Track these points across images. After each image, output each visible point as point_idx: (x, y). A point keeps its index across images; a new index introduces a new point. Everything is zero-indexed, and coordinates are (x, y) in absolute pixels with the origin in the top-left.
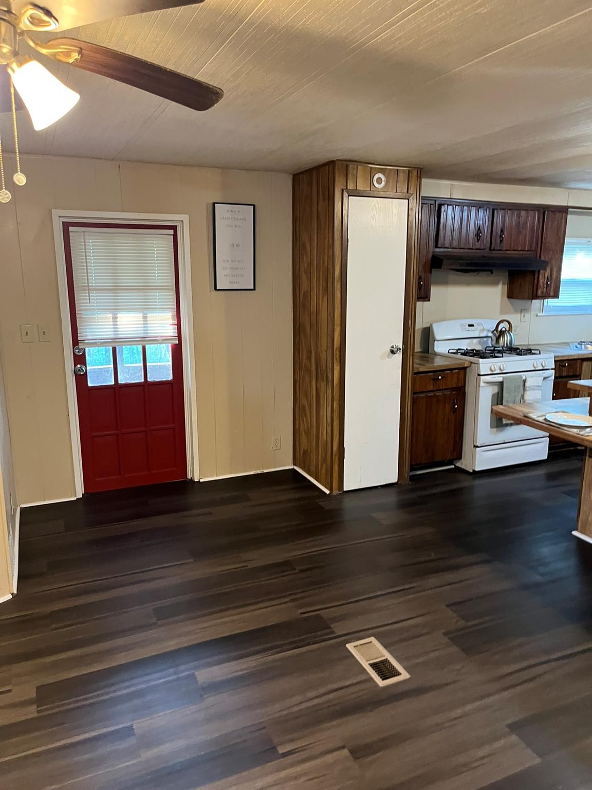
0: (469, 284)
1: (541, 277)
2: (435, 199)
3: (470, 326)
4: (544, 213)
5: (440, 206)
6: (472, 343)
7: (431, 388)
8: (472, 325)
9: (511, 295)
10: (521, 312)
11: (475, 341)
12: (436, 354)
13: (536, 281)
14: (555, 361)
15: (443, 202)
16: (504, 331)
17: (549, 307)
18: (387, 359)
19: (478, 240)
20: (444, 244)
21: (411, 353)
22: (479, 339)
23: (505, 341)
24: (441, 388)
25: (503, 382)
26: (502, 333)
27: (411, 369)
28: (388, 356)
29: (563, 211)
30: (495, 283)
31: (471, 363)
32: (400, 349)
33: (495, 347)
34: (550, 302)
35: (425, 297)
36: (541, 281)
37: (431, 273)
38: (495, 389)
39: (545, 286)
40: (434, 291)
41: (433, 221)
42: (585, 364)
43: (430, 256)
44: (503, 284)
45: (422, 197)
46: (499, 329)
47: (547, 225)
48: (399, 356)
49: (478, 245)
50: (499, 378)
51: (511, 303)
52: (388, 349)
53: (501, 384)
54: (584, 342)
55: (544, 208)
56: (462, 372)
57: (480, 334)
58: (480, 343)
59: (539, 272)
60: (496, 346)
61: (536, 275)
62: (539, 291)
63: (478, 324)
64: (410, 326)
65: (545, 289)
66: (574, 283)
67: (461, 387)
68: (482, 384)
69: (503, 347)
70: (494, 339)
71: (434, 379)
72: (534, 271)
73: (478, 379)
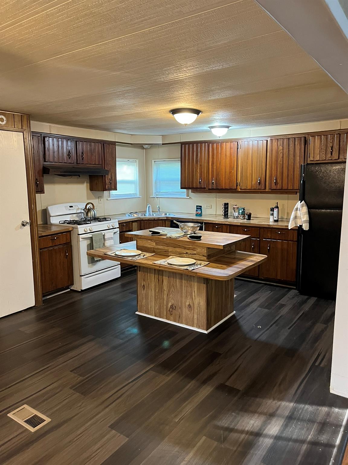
0: (67, 183)
1: (106, 179)
2: (41, 134)
3: (70, 207)
4: (104, 144)
5: (44, 138)
7: (51, 245)
8: (72, 207)
9: (92, 189)
10: (98, 198)
11: (74, 215)
12: (52, 225)
13: (104, 181)
14: (119, 223)
15: (46, 136)
16: (90, 209)
17: (113, 195)
18: (20, 229)
19: (69, 158)
20: (49, 160)
21: (36, 225)
22: (77, 214)
23: (91, 214)
24: (57, 244)
25: (92, 237)
26: (89, 210)
27: (36, 234)
28: (21, 228)
29: (114, 144)
30: (82, 183)
31: (73, 228)
32: (28, 223)
33: (86, 218)
34: (113, 192)
35: (42, 191)
36: (107, 181)
37: (43, 177)
38: (88, 242)
39: (109, 183)
40: (46, 187)
41: (41, 146)
42: (134, 224)
43: (42, 167)
44: (87, 183)
45: (32, 131)
46: (87, 208)
47: (106, 150)
48: (28, 228)
49: (70, 161)
50: (90, 235)
51: (92, 193)
52: (20, 223)
53: (91, 238)
54: (132, 213)
55: (103, 142)
56: (68, 234)
57: (77, 211)
58: (77, 216)
59: (105, 176)
60: (86, 217)
61: (104, 178)
62: (107, 186)
63: (75, 206)
64: (33, 209)
65: (109, 185)
67: (69, 242)
68: (81, 240)
69: (90, 218)
70: (85, 214)
71: (52, 239)
72: (103, 176)
73: (78, 237)
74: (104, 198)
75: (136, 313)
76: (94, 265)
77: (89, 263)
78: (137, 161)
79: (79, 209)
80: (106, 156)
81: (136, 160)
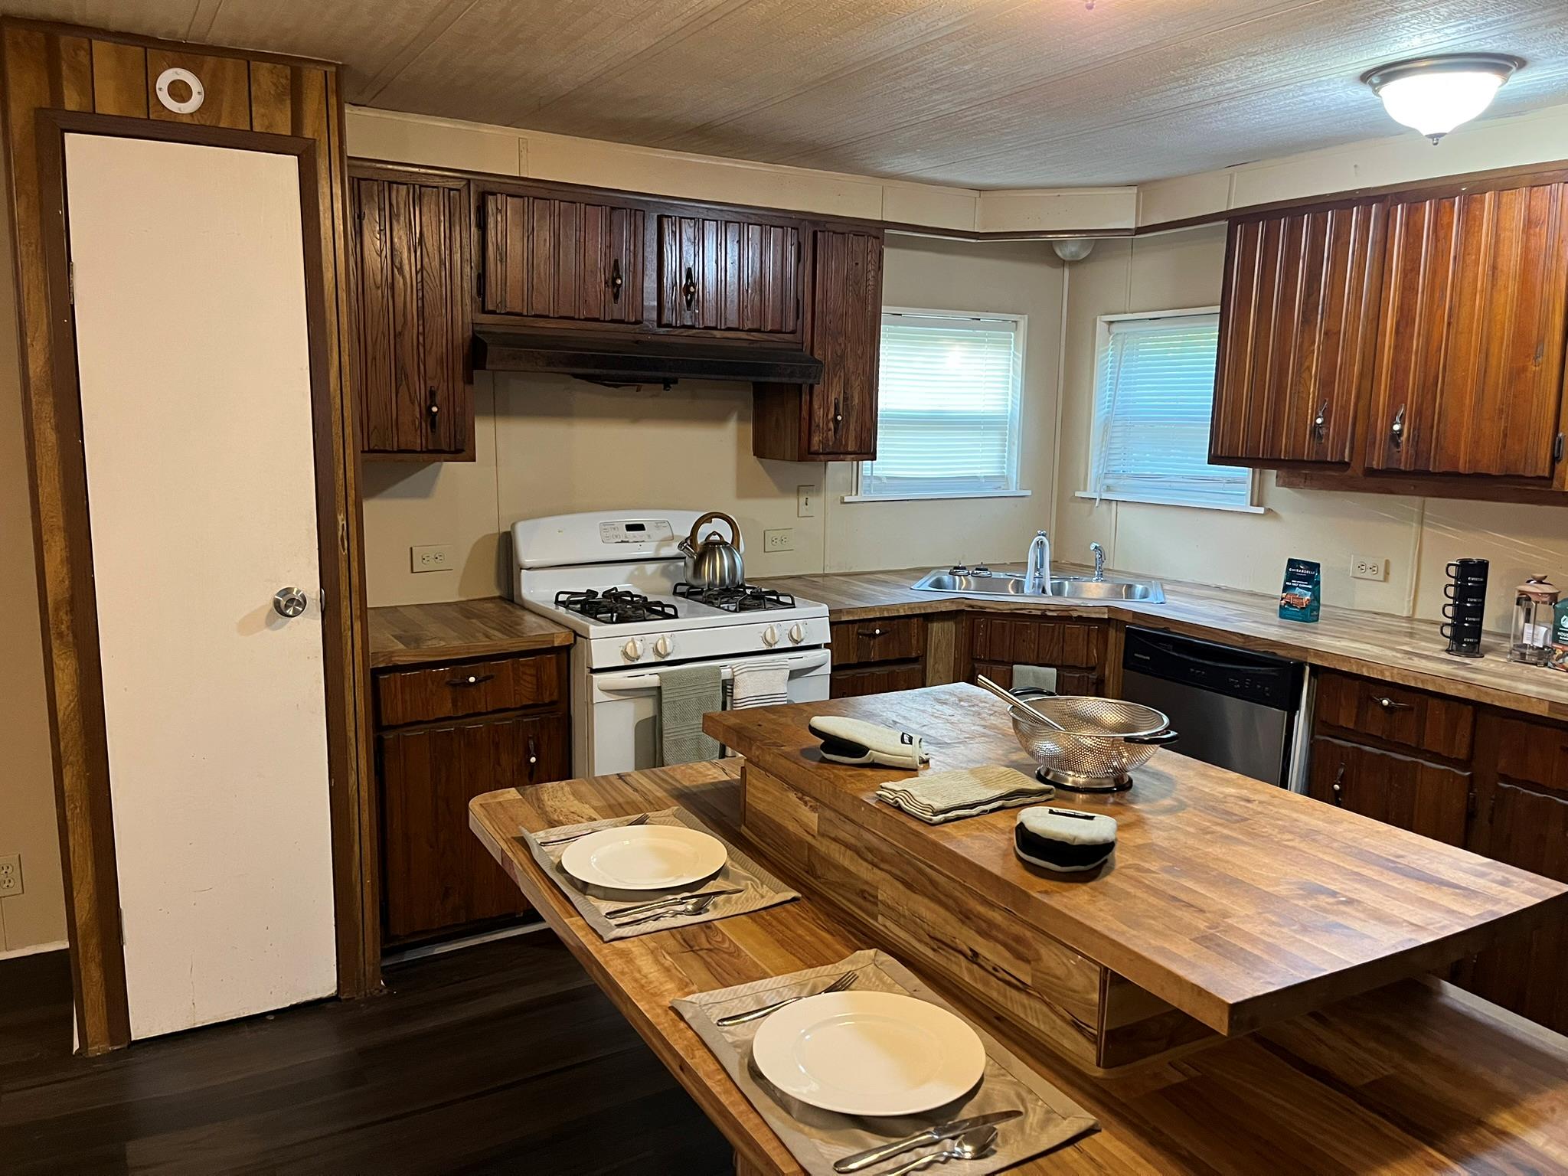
0: (637, 417)
1: (816, 406)
3: (630, 528)
4: (815, 234)
5: (484, 198)
7: (447, 709)
8: (640, 527)
9: (761, 450)
10: (798, 491)
11: (651, 568)
12: (522, 606)
13: (805, 414)
14: (832, 624)
15: (489, 187)
16: (714, 543)
17: (878, 478)
18: (266, 630)
19: (616, 296)
20: (503, 301)
21: (356, 612)
22: (659, 564)
23: (719, 566)
24: (481, 708)
25: (659, 688)
27: (359, 659)
28: (269, 623)
29: (875, 233)
30: (719, 418)
31: (577, 631)
32: (303, 603)
33: (692, 587)
34: (866, 465)
35: (462, 449)
36: (819, 413)
39: (831, 425)
40: (484, 431)
42: (935, 627)
43: (462, 334)
44: (741, 419)
45: (350, 158)
46: (700, 540)
47: (826, 266)
48: (309, 628)
49: (616, 311)
50: (649, 678)
51: (761, 462)
52: (272, 594)
53: (657, 693)
54: (964, 568)
55: (814, 223)
56: (549, 667)
57: (658, 548)
58: (665, 573)
59: (811, 387)
60: (694, 582)
61: (805, 398)
62: (816, 439)
63: (658, 525)
65: (831, 433)
67: (553, 703)
68: (598, 696)
69: (711, 585)
70: (690, 562)
71: (450, 685)
72: (800, 386)
73: (590, 682)
74: (829, 494)
78: (1023, 321)
79: (672, 538)
80: (825, 292)
81: (1015, 317)
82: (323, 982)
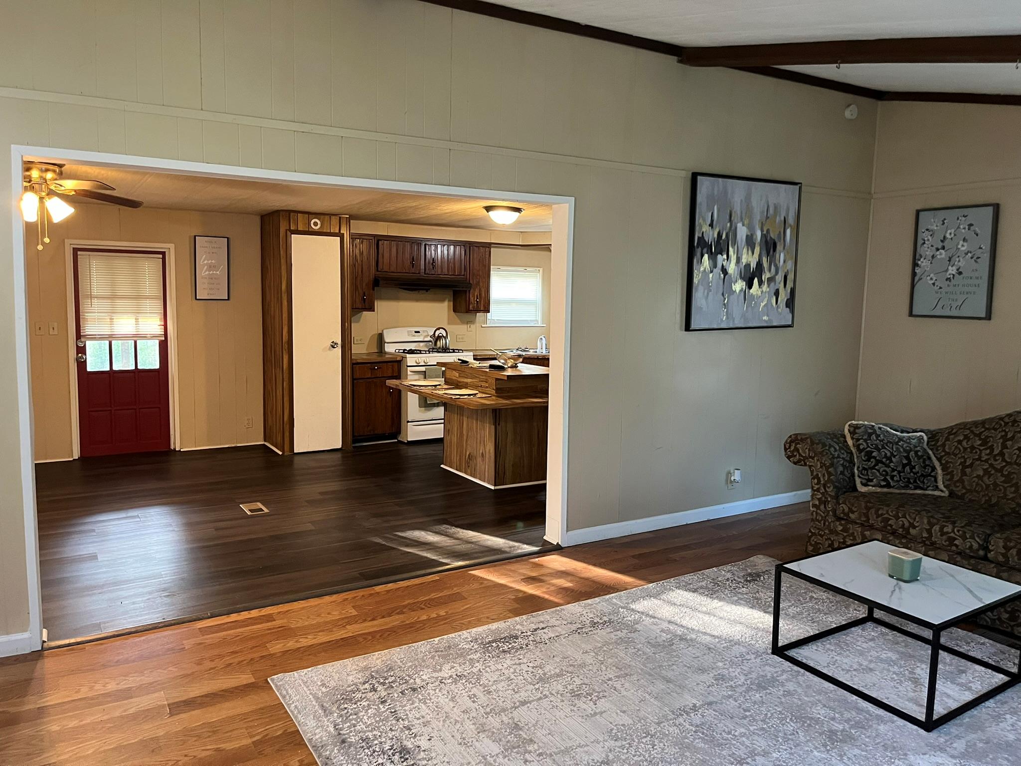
0: (417, 300)
1: (471, 296)
3: (416, 332)
4: (470, 247)
5: (378, 241)
6: (420, 346)
7: (369, 376)
8: (419, 332)
9: (456, 310)
10: (467, 323)
11: (422, 344)
12: (386, 353)
13: (468, 299)
15: (380, 238)
16: (440, 336)
17: (494, 320)
18: (328, 351)
19: (413, 267)
20: (383, 269)
21: (349, 349)
22: (426, 343)
23: (440, 344)
24: (378, 375)
25: (425, 372)
26: (439, 338)
27: (349, 360)
28: (329, 349)
29: (489, 246)
30: (442, 300)
31: (403, 357)
32: (339, 345)
35: (371, 309)
36: (472, 299)
37: (374, 290)
39: (476, 302)
40: (379, 304)
41: (373, 252)
43: (372, 277)
44: (449, 301)
45: (352, 233)
46: (436, 335)
47: (473, 256)
48: (338, 351)
49: (413, 270)
50: (423, 369)
51: (456, 316)
52: (330, 343)
55: (470, 244)
56: (396, 365)
57: (424, 338)
58: (426, 346)
59: (469, 291)
60: (434, 346)
61: (468, 294)
62: (471, 306)
63: (424, 331)
64: (346, 327)
65: (476, 305)
66: (499, 302)
67: (396, 376)
68: (409, 373)
69: (439, 347)
70: (433, 342)
71: (371, 369)
72: (466, 291)
73: (407, 369)
74: (478, 325)
75: (442, 466)
76: (429, 410)
77: (420, 407)
78: (541, 270)
79: (428, 335)
80: (473, 264)
81: (539, 269)
82: (339, 446)
